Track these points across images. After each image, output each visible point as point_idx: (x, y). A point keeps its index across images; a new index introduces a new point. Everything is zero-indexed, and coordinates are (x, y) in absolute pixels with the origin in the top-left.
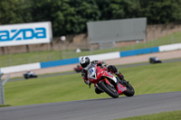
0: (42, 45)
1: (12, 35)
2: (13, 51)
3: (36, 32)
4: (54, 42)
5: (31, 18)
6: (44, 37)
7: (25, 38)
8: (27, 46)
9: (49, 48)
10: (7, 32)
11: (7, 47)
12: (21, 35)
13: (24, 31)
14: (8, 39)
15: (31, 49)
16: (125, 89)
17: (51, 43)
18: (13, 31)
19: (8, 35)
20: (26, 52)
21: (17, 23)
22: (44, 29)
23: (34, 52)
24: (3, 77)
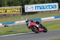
0: (55, 11)
1: (45, 7)
2: (45, 13)
3: (53, 6)
4: (59, 10)
5: (52, 2)
6: (56, 8)
7: (49, 8)
8: (50, 11)
9: (57, 12)
10: (43, 6)
11: (43, 11)
12: (48, 7)
13: (49, 6)
14: (44, 9)
15: (51, 12)
16: (43, 30)
17: (58, 10)
18: (45, 6)
19: (44, 7)
20: (49, 13)
21: (47, 3)
22: (56, 5)
23: (52, 13)
24: (42, 21)
